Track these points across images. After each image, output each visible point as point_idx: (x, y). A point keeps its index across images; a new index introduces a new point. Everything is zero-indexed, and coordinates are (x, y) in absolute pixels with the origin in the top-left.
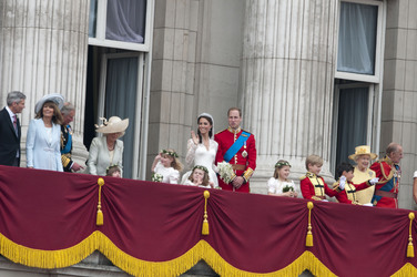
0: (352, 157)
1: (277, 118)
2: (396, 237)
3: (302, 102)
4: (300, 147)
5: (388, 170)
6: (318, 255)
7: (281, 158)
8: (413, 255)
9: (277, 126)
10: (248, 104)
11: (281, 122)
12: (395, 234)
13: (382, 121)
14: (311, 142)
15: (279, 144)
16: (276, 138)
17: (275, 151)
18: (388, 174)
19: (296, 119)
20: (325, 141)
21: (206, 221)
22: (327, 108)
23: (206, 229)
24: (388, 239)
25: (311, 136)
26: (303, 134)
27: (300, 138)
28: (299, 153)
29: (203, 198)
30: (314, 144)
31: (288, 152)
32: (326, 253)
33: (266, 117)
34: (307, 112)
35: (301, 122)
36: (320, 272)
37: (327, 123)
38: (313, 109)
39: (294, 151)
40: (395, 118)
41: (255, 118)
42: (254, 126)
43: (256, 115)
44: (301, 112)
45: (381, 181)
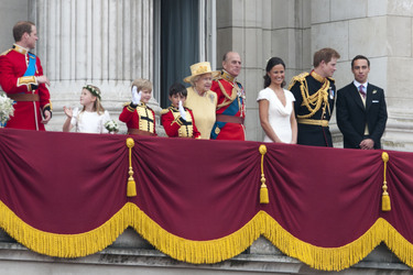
0: (188, 79)
1: (81, 31)
2: (244, 178)
3: (113, 9)
4: (112, 68)
5: (230, 89)
6: (143, 207)
7: (89, 83)
8: (267, 201)
9: (82, 42)
10: (43, 15)
11: (86, 36)
12: (242, 174)
13: (217, 29)
14: (127, 60)
15: (86, 65)
16: (82, 58)
17: (81, 74)
18: (230, 94)
19: (106, 31)
20: (146, 58)
22: (146, 15)
24: (234, 181)
25: (127, 52)
26: (117, 50)
27: (113, 56)
28: (113, 76)
30: (131, 62)
31: (97, 75)
32: (155, 203)
33: (66, 30)
34: (120, 22)
35: (113, 35)
36: (146, 229)
37: (146, 35)
38: (127, 18)
39: (106, 73)
40: (234, 24)
41: (53, 33)
42: (52, 44)
43: (52, 29)
44: (112, 22)
45: (224, 104)
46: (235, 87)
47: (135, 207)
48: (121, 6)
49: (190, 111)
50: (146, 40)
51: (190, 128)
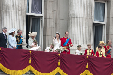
0: (99, 44)
1: (78, 34)
4: (84, 42)
9: (78, 36)
10: (70, 30)
13: (106, 34)
14: (87, 40)
16: (78, 39)
17: (78, 43)
19: (83, 34)
20: (91, 40)
21: (59, 62)
22: (92, 31)
23: (59, 64)
25: (87, 38)
27: (84, 39)
28: (84, 43)
29: (58, 56)
31: (81, 43)
33: (75, 33)
37: (91, 35)
38: (88, 31)
39: (83, 43)
40: (110, 33)
41: (72, 34)
42: (72, 36)
43: (72, 33)
44: (85, 32)
45: (107, 51)
46: (110, 47)
47: (88, 71)
48: (86, 29)
49: (102, 52)
50: (91, 36)
51: (102, 55)
